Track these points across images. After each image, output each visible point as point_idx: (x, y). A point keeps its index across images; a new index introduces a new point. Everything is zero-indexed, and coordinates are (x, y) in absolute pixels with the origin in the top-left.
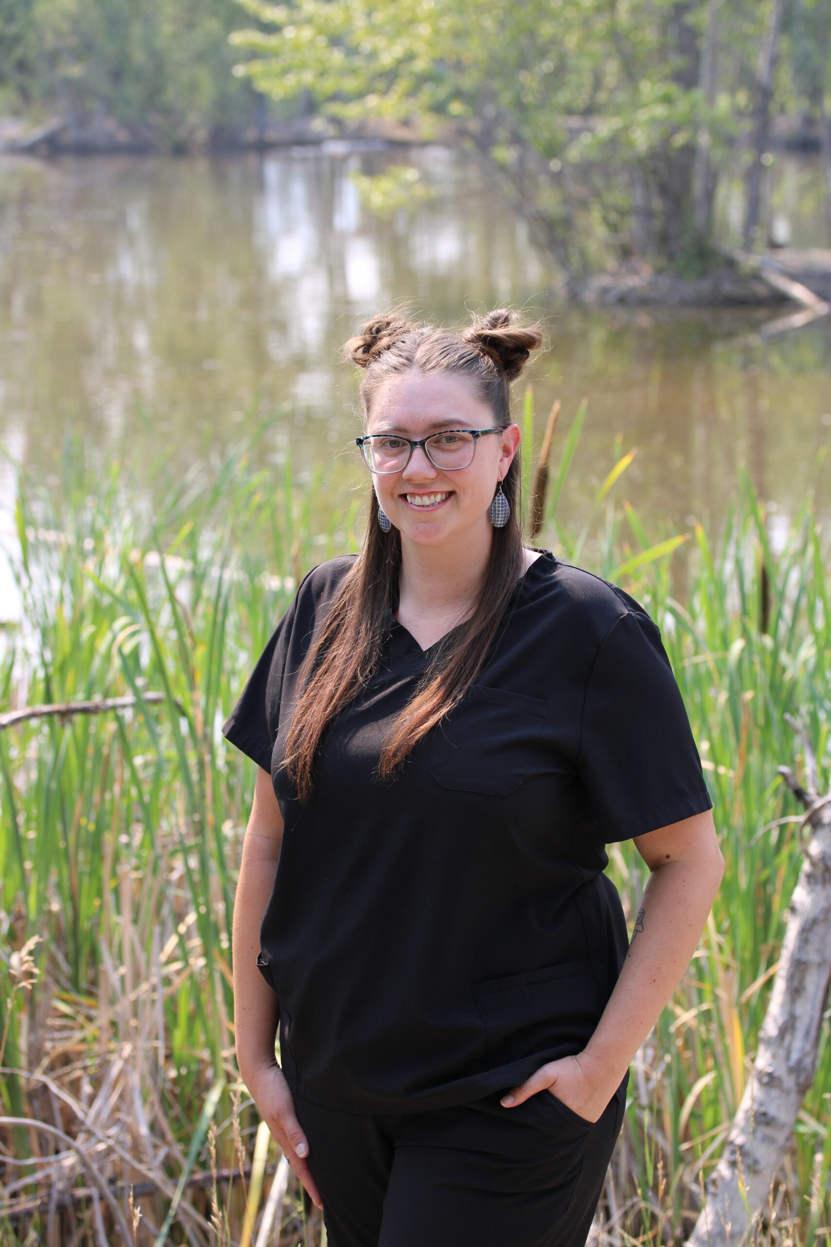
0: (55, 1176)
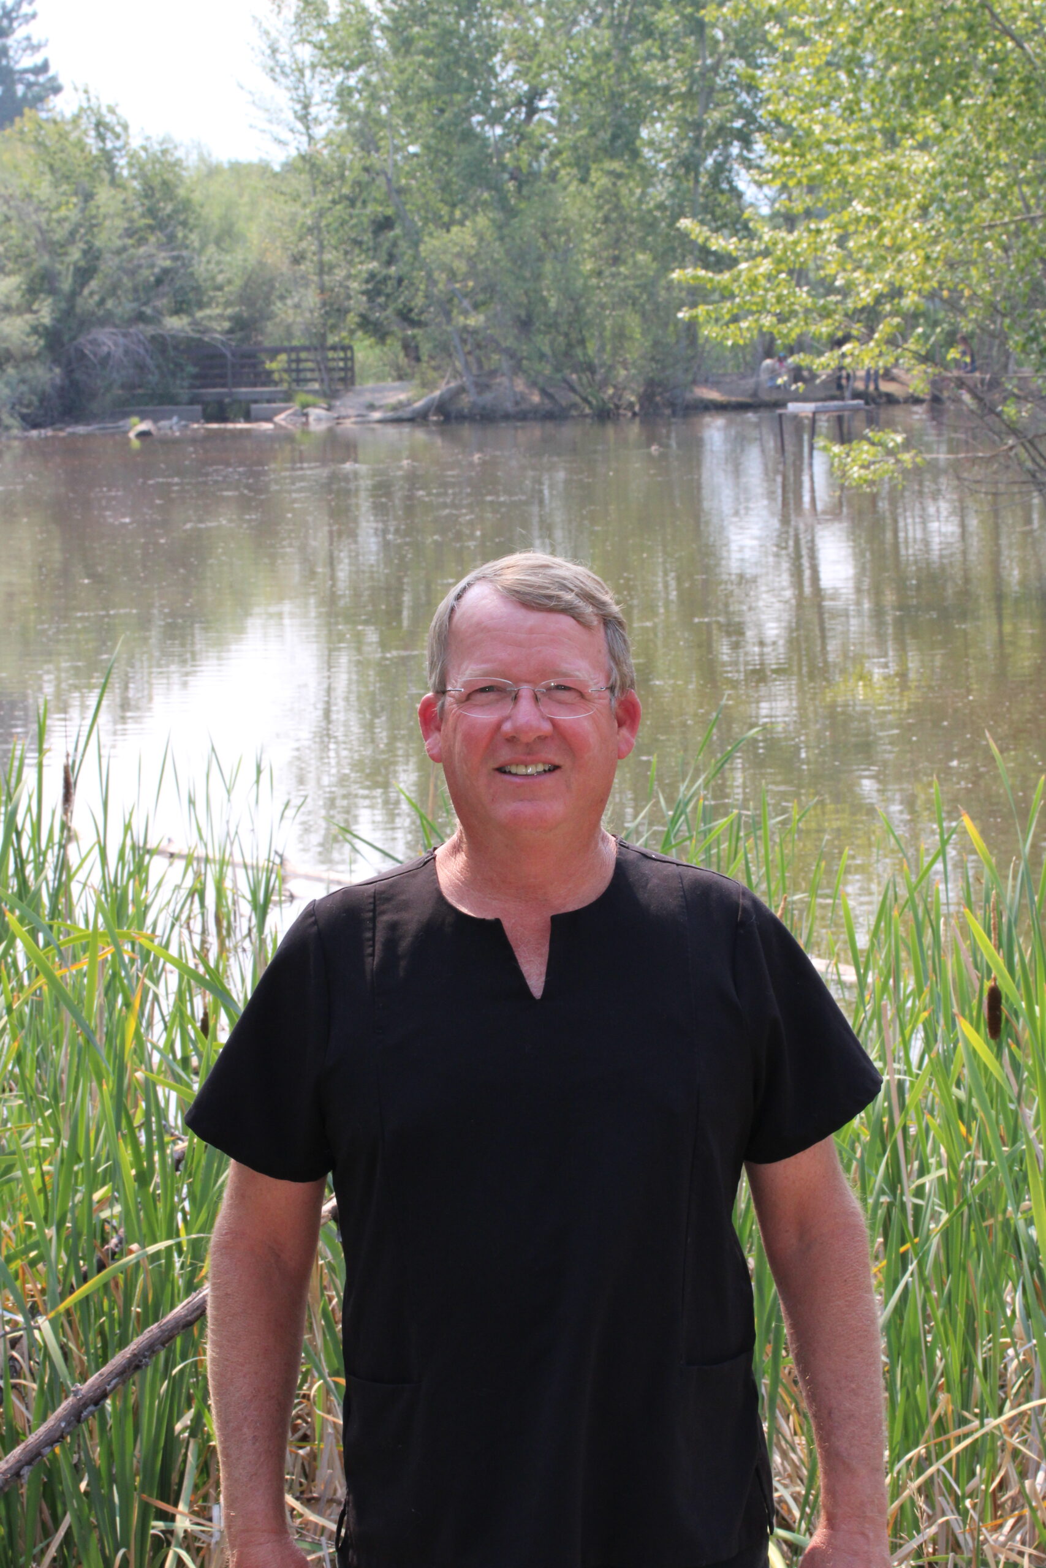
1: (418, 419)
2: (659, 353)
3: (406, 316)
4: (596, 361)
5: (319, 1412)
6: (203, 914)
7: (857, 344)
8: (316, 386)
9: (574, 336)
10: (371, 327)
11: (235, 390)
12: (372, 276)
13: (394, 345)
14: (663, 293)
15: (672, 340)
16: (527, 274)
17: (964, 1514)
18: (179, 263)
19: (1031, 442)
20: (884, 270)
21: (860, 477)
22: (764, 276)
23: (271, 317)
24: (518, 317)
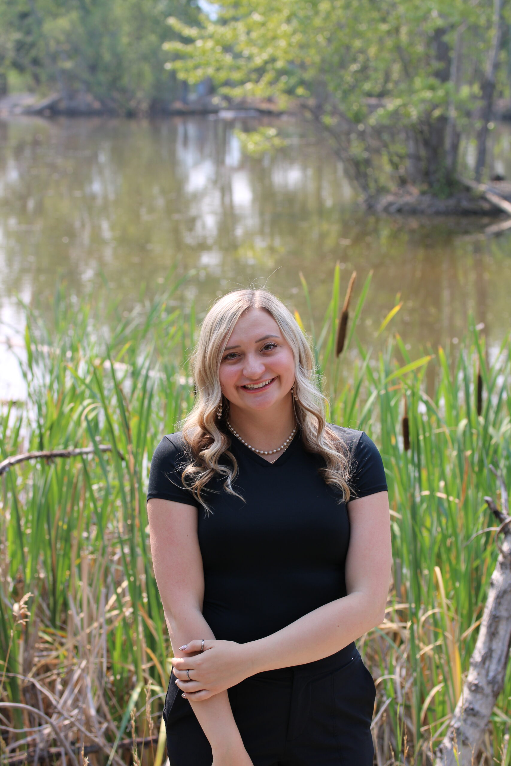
0: (38, 740)
1: (39, 113)
2: (158, 86)
3: (36, 62)
4: (127, 88)
7: (253, 83)
10: (17, 66)
12: (18, 41)
13: (28, 75)
15: (165, 80)
16: (95, 42)
20: (268, 48)
21: (253, 149)
22: (209, 49)
24: (90, 64)
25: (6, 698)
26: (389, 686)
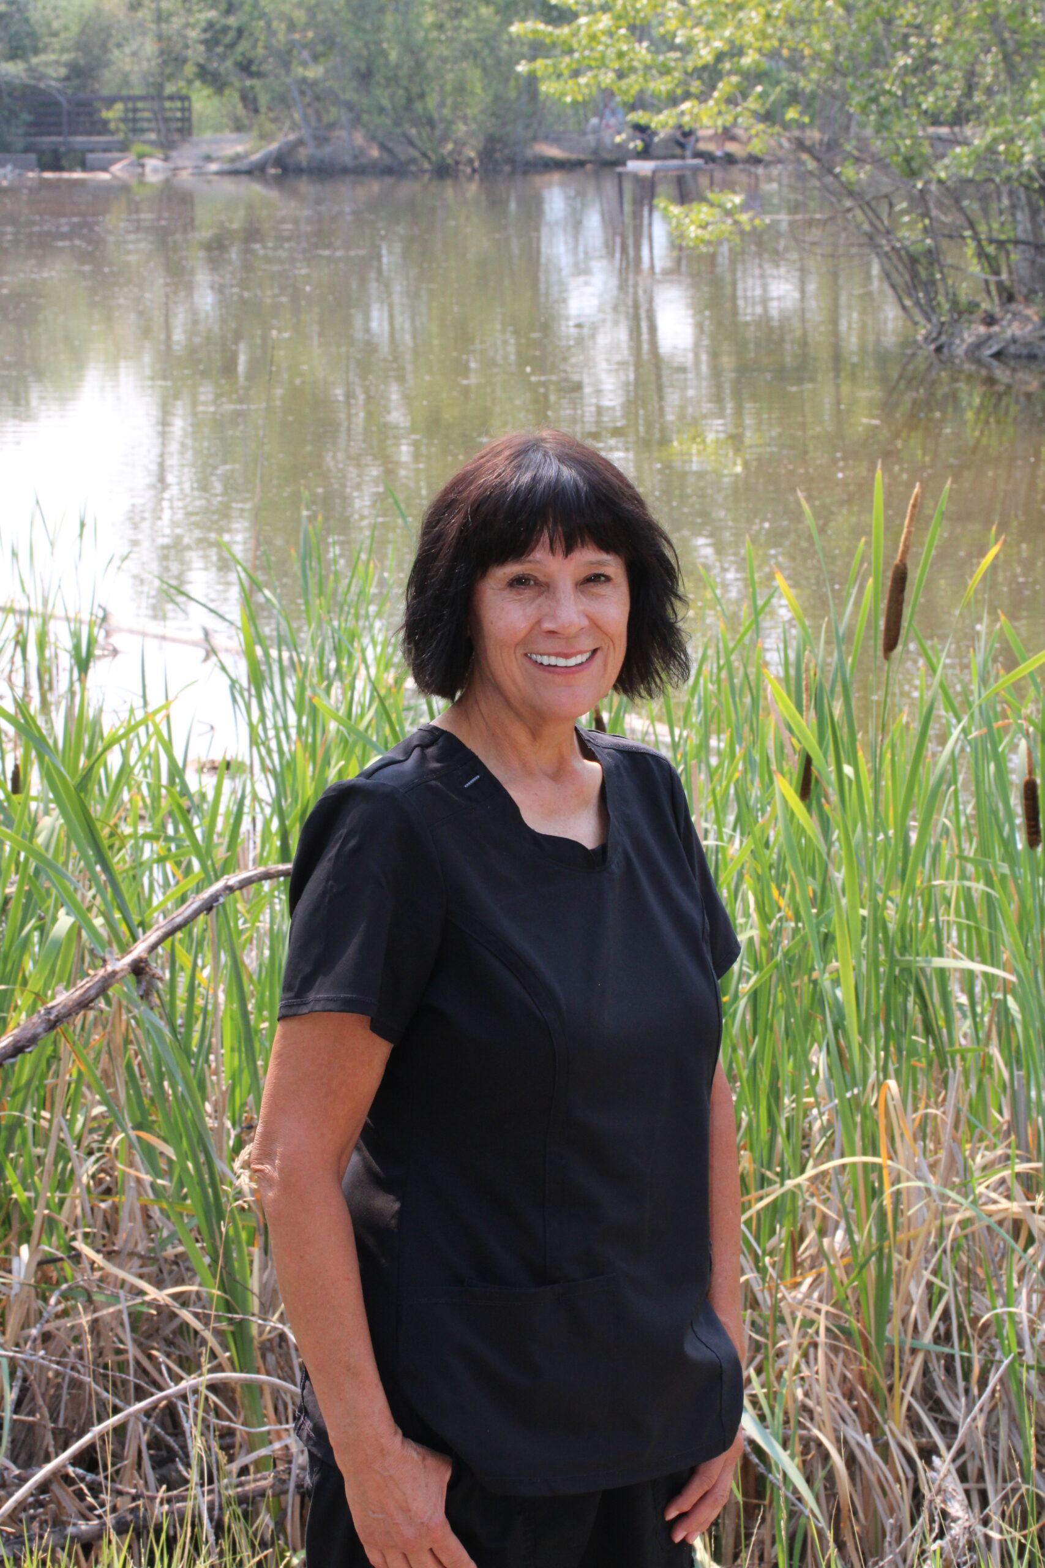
0: (294, 1448)
1: (256, 171)
2: (499, 108)
3: (246, 67)
4: (436, 116)
5: (120, 1166)
6: (25, 668)
7: (695, 103)
8: (153, 136)
9: (415, 90)
10: (209, 77)
11: (71, 139)
12: (211, 25)
13: (232, 96)
14: (505, 47)
15: (513, 95)
16: (368, 26)
17: (762, 1270)
18: (14, 8)
19: (868, 204)
20: (724, 27)
21: (697, 237)
22: (603, 33)
23: (108, 64)
24: (358, 69)
25: (226, 1364)
26: (1008, 1329)
